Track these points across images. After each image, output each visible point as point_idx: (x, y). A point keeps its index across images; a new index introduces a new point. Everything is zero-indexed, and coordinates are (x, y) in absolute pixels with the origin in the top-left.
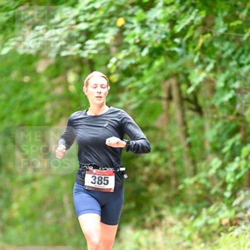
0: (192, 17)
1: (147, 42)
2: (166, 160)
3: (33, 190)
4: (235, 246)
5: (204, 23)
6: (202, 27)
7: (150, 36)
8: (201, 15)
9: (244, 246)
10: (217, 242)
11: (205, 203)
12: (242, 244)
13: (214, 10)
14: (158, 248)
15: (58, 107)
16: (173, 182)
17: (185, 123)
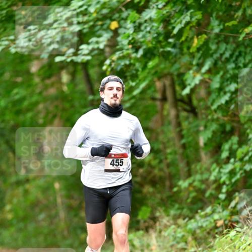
0: (188, 18)
1: (141, 43)
2: (161, 162)
3: (26, 192)
4: (230, 248)
5: (199, 24)
6: (197, 27)
7: (144, 36)
8: (196, 15)
9: (239, 248)
10: (212, 244)
11: (200, 205)
12: (237, 246)
13: (209, 10)
14: (151, 250)
15: (51, 108)
16: (167, 183)
17: (179, 124)
